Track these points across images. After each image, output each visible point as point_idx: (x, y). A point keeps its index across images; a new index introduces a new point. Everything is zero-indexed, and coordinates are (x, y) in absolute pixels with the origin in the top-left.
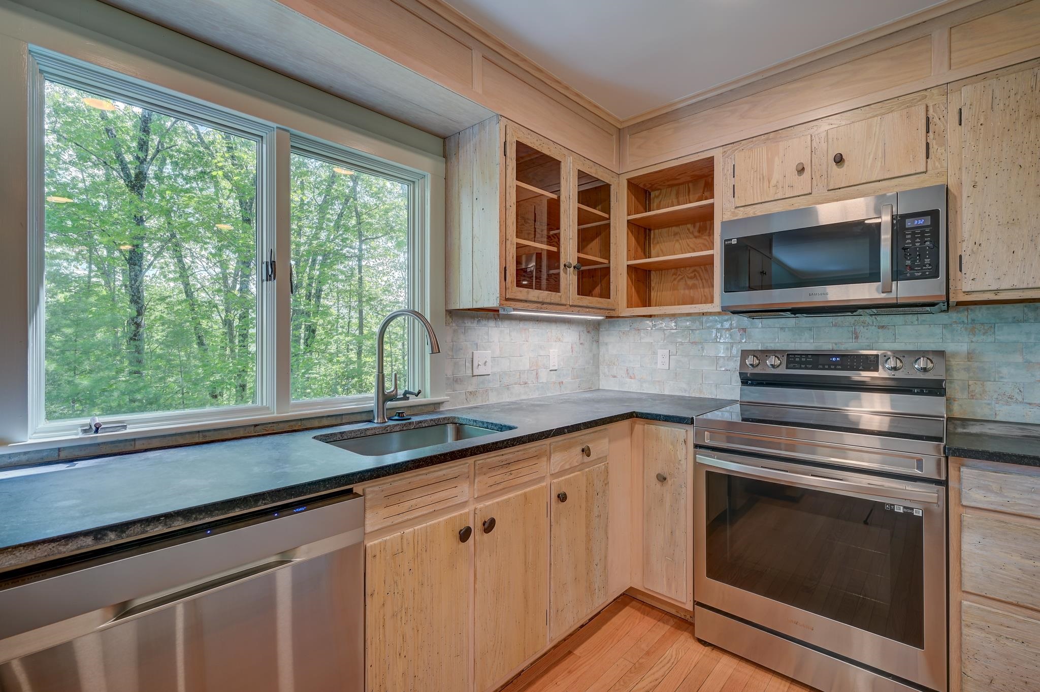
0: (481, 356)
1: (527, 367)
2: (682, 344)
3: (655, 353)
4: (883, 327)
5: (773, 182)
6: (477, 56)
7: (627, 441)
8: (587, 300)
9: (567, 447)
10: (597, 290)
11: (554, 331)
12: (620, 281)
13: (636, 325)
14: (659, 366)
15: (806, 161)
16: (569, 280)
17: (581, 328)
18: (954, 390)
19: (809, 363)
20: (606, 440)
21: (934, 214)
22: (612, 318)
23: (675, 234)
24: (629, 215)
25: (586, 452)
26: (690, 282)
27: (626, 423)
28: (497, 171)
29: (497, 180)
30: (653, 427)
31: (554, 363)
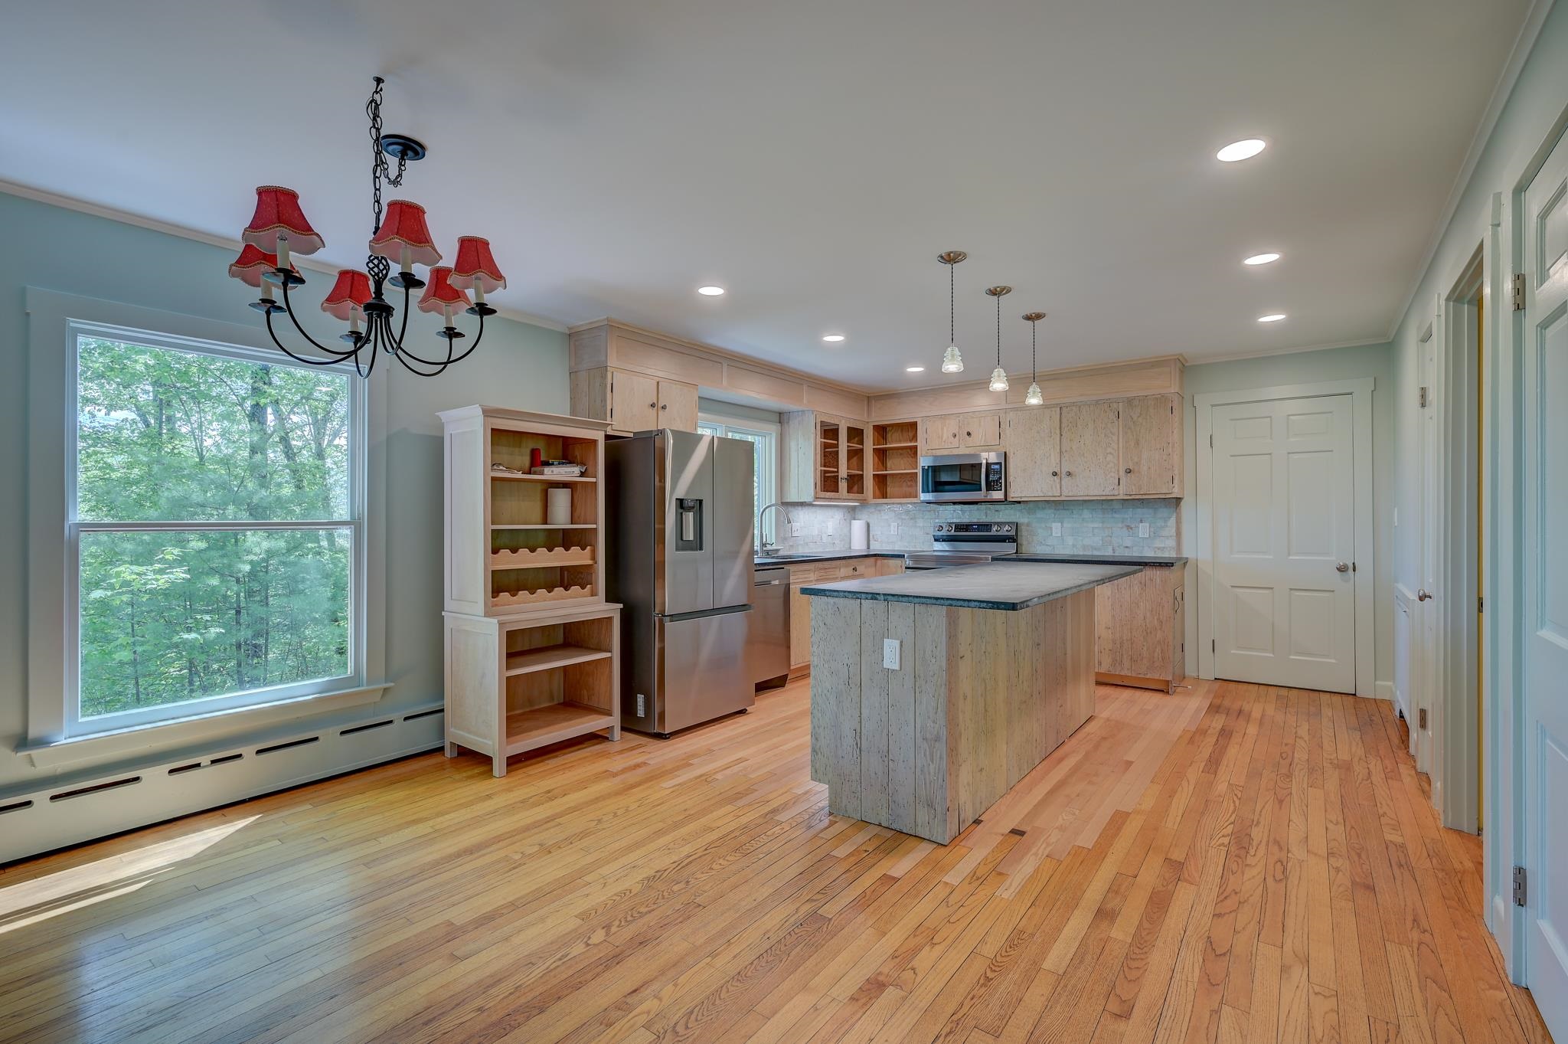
0: (796, 525)
1: (817, 533)
2: (905, 519)
3: (889, 525)
4: (997, 511)
5: (944, 439)
6: (805, 387)
7: (873, 569)
8: (852, 496)
9: (846, 566)
10: (855, 488)
11: (830, 512)
12: (869, 483)
13: (879, 508)
14: (892, 532)
15: (956, 432)
16: (843, 485)
17: (845, 510)
18: (1024, 539)
19: (963, 529)
20: (864, 567)
21: (1000, 464)
22: (864, 503)
23: (901, 454)
24: (874, 445)
25: (855, 569)
26: (909, 483)
27: (872, 560)
28: (813, 436)
29: (812, 441)
30: (886, 561)
31: (830, 531)
